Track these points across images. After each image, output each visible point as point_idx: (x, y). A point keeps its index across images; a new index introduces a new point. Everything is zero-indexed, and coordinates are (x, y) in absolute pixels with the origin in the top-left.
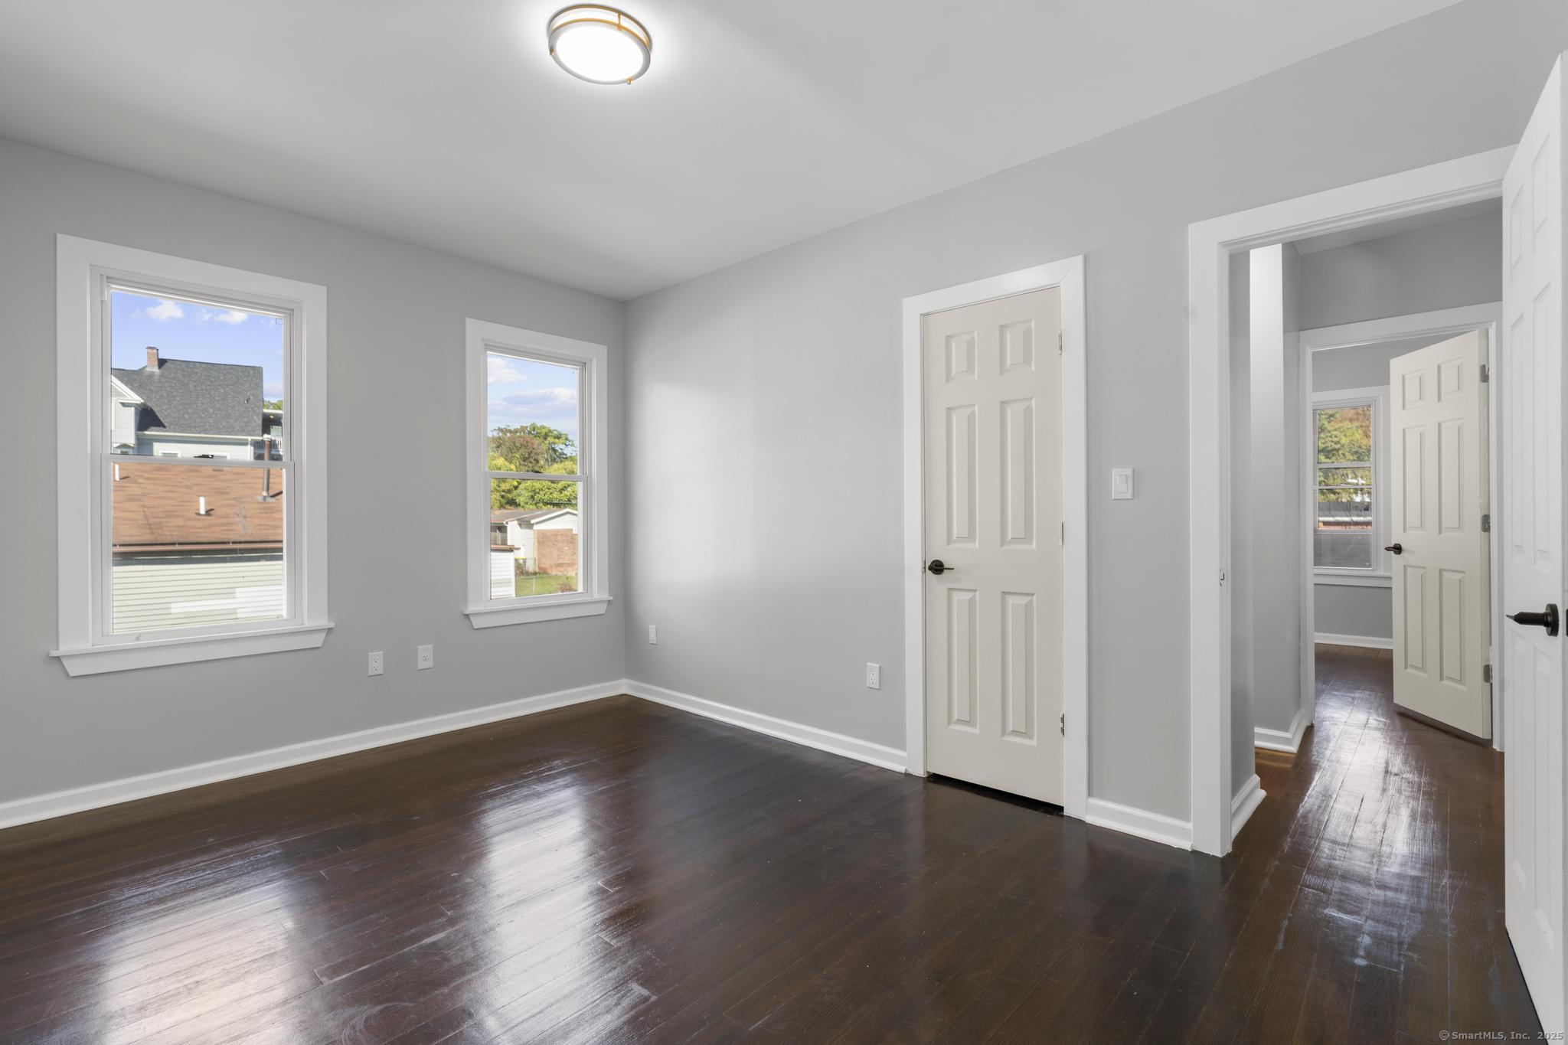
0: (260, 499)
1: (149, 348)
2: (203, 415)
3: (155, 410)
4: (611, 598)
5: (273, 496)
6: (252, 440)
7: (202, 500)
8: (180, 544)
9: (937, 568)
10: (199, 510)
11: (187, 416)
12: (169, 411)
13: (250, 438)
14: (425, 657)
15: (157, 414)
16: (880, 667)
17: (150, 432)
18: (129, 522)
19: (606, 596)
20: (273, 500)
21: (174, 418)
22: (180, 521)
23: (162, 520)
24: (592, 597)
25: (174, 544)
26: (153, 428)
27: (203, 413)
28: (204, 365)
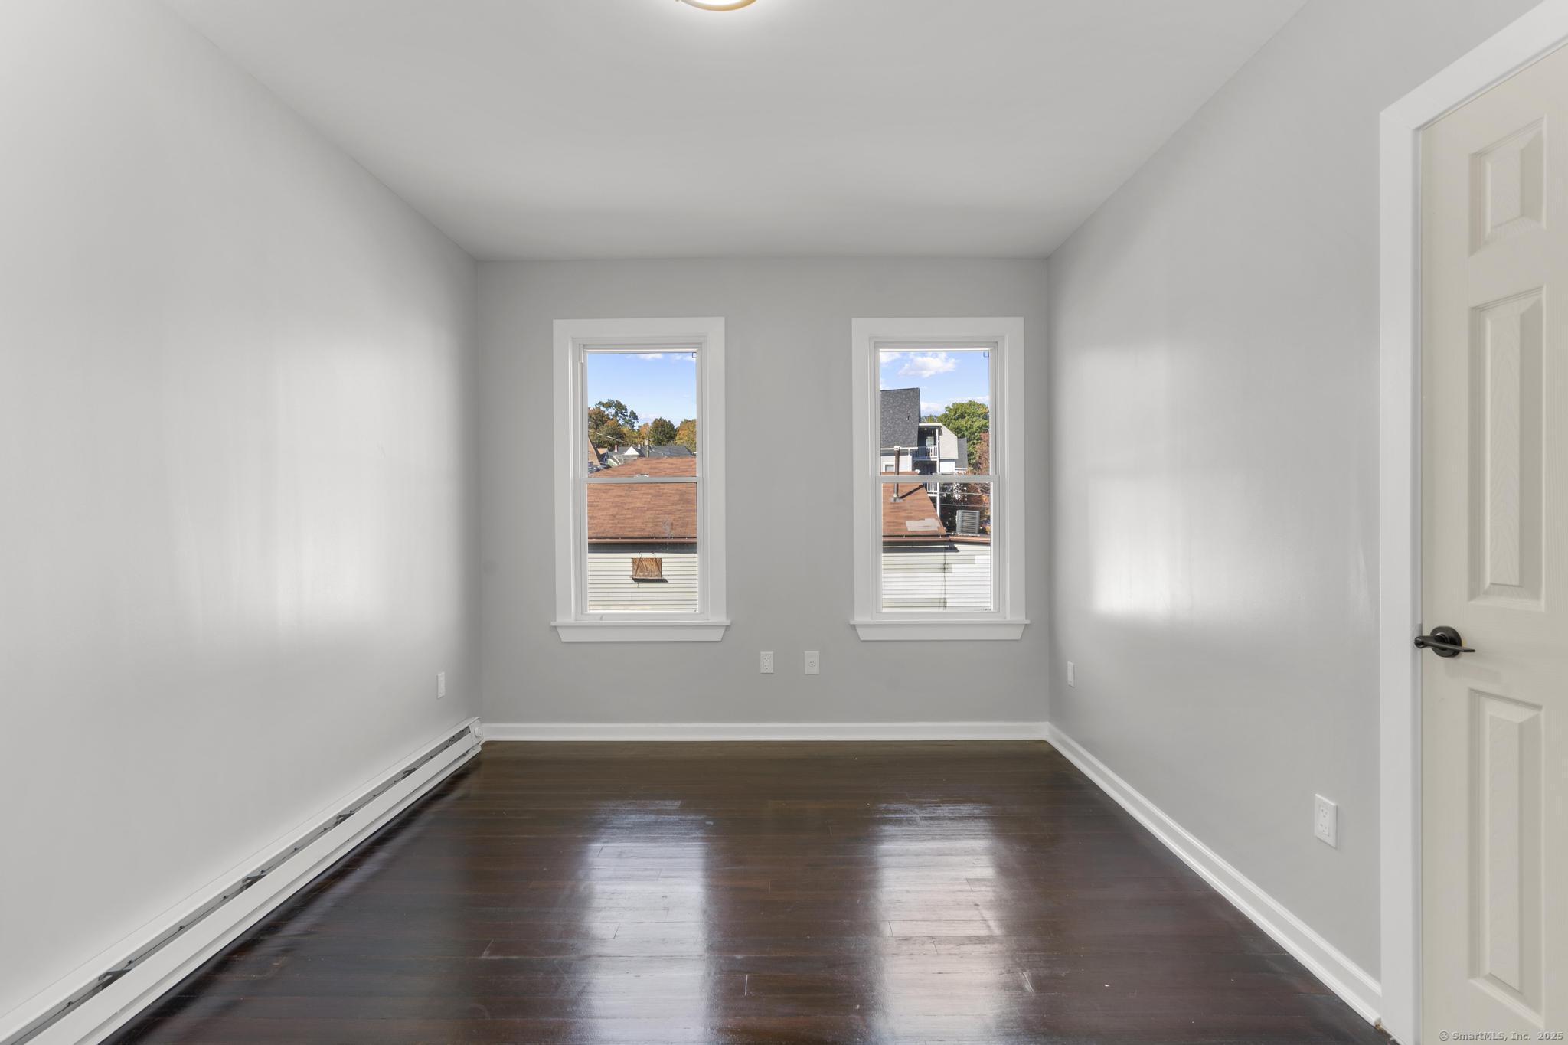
0: (892, 500)
4: (1028, 622)
5: (902, 497)
9: (1447, 643)
13: (909, 449)
14: (812, 661)
16: (1337, 807)
19: (1021, 619)
20: (901, 501)
24: (1005, 618)
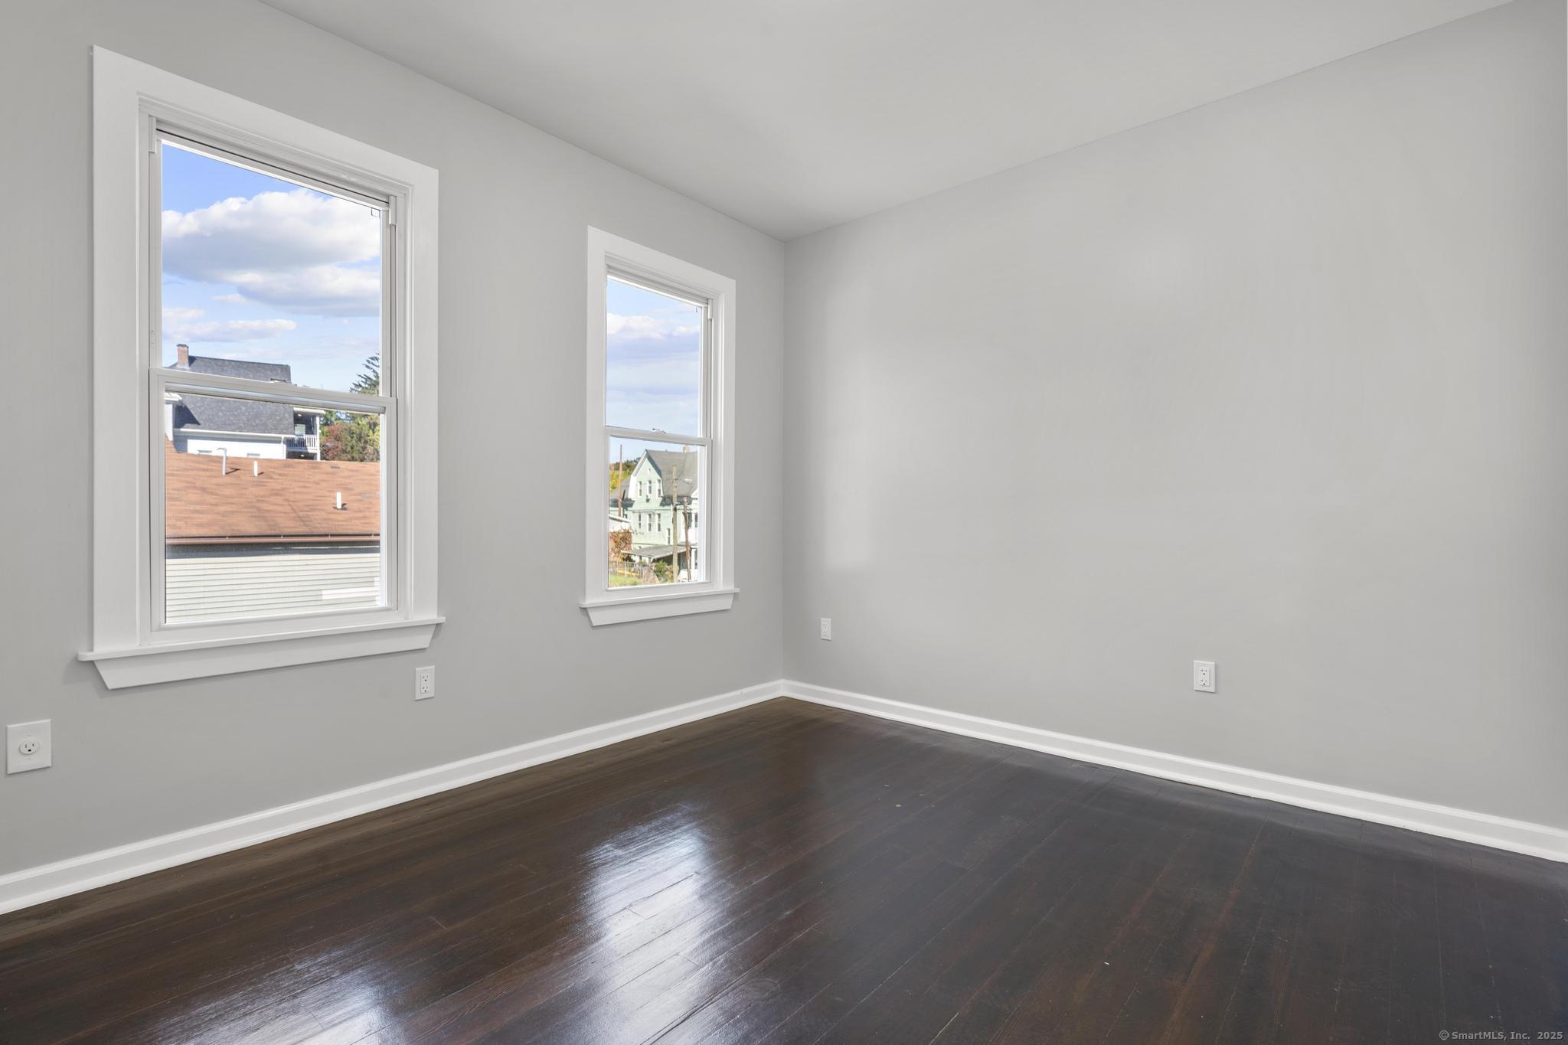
1: (179, 345)
2: (236, 413)
3: (189, 407)
6: (285, 438)
7: (339, 495)
8: (332, 535)
10: (336, 504)
11: (220, 414)
12: (202, 408)
15: (192, 411)
17: (187, 429)
18: (283, 515)
21: (209, 415)
22: (324, 515)
23: (309, 513)
25: (327, 535)
26: (189, 425)
27: (236, 411)
28: (233, 363)
